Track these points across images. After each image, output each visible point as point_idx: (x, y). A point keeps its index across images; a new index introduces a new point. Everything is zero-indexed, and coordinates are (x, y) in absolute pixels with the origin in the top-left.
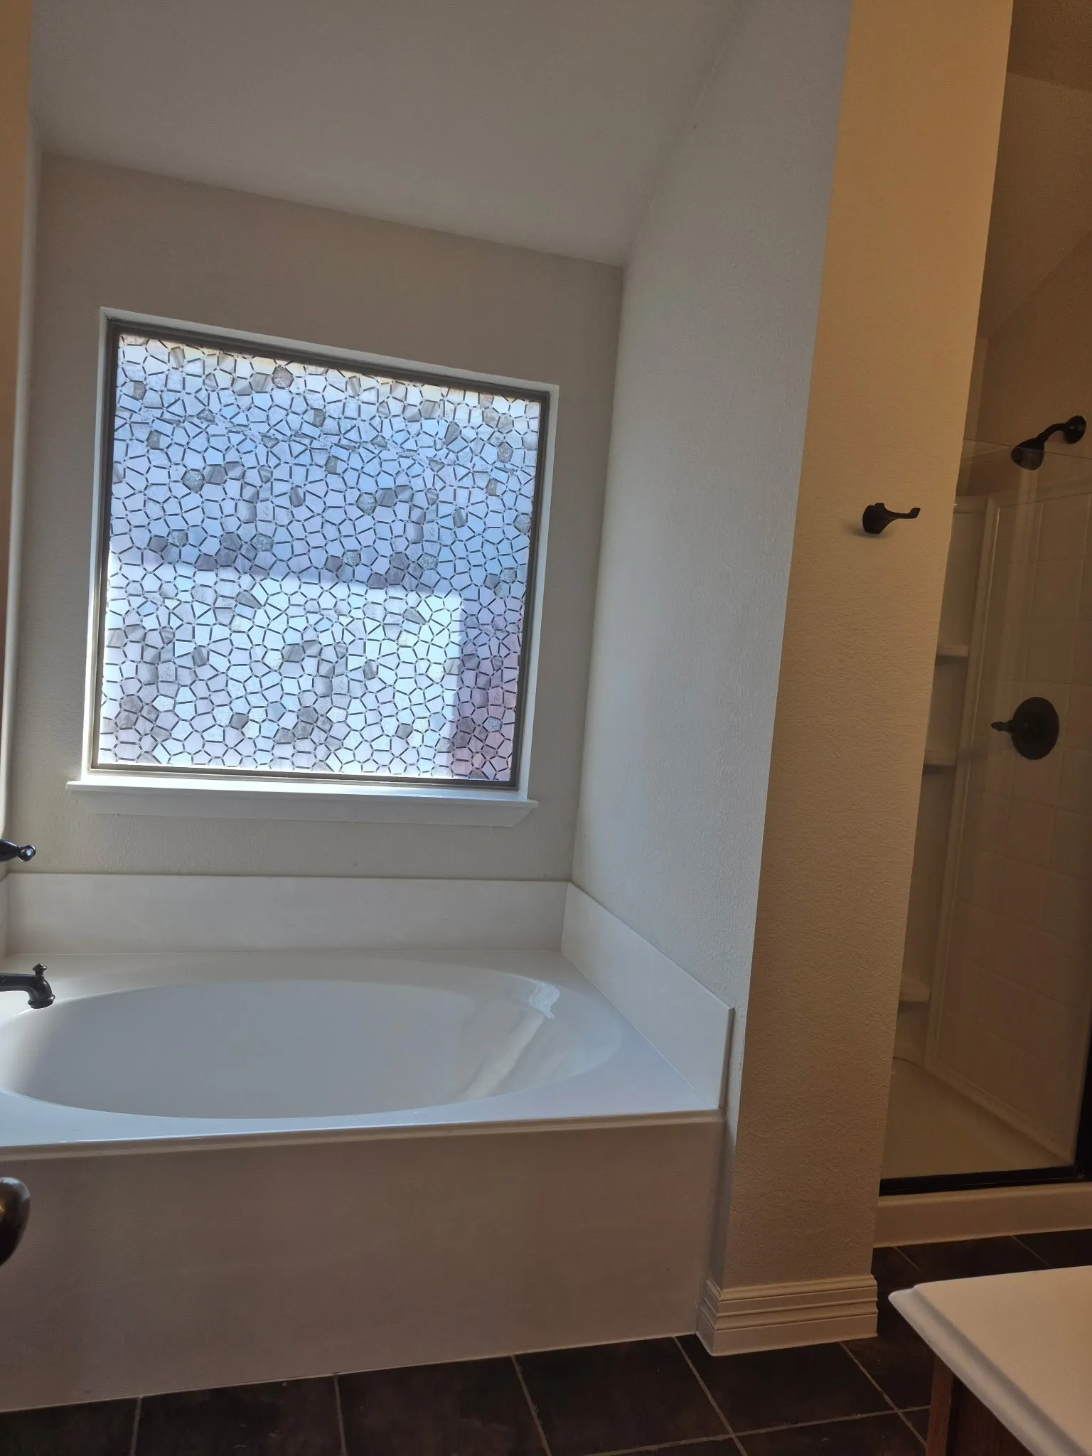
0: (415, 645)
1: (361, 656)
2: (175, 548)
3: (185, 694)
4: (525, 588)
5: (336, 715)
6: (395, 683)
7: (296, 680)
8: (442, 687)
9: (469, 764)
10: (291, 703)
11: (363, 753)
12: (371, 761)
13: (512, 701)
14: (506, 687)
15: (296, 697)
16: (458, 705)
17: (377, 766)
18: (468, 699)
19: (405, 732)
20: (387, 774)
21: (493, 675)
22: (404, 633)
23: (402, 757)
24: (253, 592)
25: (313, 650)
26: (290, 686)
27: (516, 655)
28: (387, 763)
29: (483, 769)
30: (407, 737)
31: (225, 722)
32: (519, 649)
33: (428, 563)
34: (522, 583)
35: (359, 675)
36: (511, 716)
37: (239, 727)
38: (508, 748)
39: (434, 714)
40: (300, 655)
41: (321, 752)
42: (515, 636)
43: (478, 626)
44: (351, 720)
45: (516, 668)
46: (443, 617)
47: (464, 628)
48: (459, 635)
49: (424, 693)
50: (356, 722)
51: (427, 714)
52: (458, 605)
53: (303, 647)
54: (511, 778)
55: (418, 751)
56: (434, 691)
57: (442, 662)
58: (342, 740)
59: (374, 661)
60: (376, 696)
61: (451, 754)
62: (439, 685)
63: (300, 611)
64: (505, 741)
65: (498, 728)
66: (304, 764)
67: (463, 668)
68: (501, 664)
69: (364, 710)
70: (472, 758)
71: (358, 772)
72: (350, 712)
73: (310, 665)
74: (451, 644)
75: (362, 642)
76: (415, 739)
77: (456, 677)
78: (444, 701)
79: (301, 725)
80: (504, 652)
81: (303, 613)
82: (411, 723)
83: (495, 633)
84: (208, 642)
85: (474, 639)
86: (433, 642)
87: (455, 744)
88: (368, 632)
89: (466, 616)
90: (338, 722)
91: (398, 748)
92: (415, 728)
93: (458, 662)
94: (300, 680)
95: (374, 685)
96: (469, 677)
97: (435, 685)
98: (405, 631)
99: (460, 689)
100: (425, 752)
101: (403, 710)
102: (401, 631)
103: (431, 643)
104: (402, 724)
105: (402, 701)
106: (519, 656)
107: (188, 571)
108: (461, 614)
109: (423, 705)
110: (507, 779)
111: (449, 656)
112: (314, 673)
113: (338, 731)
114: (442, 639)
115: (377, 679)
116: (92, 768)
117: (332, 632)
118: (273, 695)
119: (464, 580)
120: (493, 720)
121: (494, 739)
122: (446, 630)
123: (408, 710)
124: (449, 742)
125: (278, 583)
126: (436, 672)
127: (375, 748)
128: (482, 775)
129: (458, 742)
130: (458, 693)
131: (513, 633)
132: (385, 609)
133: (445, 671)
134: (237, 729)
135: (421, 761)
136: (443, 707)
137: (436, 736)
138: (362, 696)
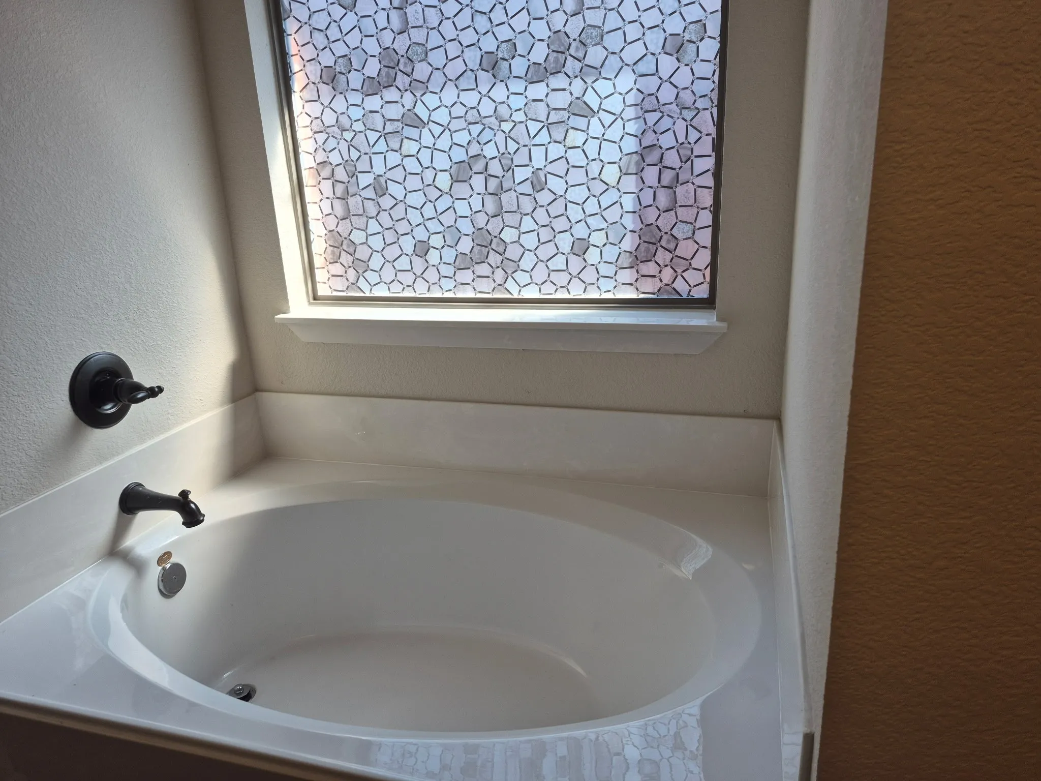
0: (584, 144)
1: (528, 165)
2: (343, 76)
3: (373, 226)
4: (718, 45)
5: (509, 235)
6: (565, 192)
7: (466, 201)
8: (619, 191)
9: (657, 280)
10: (465, 226)
11: (540, 273)
12: (548, 283)
13: (707, 198)
14: (699, 181)
15: (468, 220)
16: (639, 212)
17: (555, 288)
18: (651, 202)
19: (581, 248)
20: (566, 296)
21: (680, 168)
22: (571, 131)
23: (580, 276)
24: (416, 110)
25: (479, 166)
26: (462, 208)
27: (710, 138)
28: (565, 284)
29: (674, 285)
30: (584, 254)
31: (410, 250)
32: (713, 130)
33: (592, 38)
34: (714, 38)
35: (527, 188)
36: (706, 218)
37: (423, 255)
38: (704, 258)
39: (612, 224)
40: (469, 173)
41: (499, 275)
42: (708, 112)
43: (659, 107)
44: (524, 239)
45: (710, 156)
46: (615, 104)
47: (641, 113)
48: (636, 123)
49: (598, 200)
50: (530, 241)
51: (604, 225)
52: (631, 85)
53: (469, 164)
54: (710, 294)
55: (597, 269)
56: (612, 196)
57: (617, 160)
58: (517, 262)
59: (541, 169)
60: (547, 210)
61: (634, 270)
62: (615, 190)
63: (461, 124)
64: (700, 249)
65: (690, 235)
66: (485, 289)
67: (643, 164)
68: (690, 153)
69: (536, 227)
70: (660, 272)
71: (536, 295)
72: (522, 231)
73: (478, 182)
74: (626, 136)
75: (527, 149)
76: (593, 256)
77: (634, 176)
78: (622, 208)
79: (477, 249)
80: (693, 135)
81: (464, 125)
82: (586, 237)
83: (681, 114)
84: (384, 170)
85: (654, 125)
86: (605, 137)
87: (637, 259)
88: (532, 137)
89: (642, 96)
90: (511, 243)
91: (575, 268)
92: (592, 242)
93: (635, 158)
94: (471, 200)
95: (544, 197)
96: (651, 174)
97: (611, 190)
98: (572, 128)
99: (640, 191)
100: (605, 269)
101: (577, 222)
102: (567, 130)
103: (603, 139)
104: (578, 239)
105: (575, 213)
106: (713, 139)
107: (355, 98)
108: (636, 95)
109: (599, 216)
110: (705, 295)
111: (625, 152)
112: (483, 191)
113: (513, 252)
114: (615, 133)
115: (546, 190)
116: (315, 299)
117: (495, 142)
118: (448, 219)
119: (638, 50)
120: (683, 225)
121: (686, 249)
122: (619, 119)
123: (583, 223)
124: (630, 257)
125: (437, 96)
126: (611, 174)
127: (551, 268)
128: (674, 292)
129: (642, 255)
130: (638, 197)
131: (704, 109)
132: (548, 105)
133: (621, 171)
134: (421, 257)
135: (601, 279)
136: (622, 215)
137: (615, 251)
138: (533, 212)
